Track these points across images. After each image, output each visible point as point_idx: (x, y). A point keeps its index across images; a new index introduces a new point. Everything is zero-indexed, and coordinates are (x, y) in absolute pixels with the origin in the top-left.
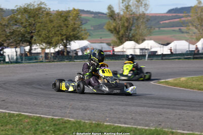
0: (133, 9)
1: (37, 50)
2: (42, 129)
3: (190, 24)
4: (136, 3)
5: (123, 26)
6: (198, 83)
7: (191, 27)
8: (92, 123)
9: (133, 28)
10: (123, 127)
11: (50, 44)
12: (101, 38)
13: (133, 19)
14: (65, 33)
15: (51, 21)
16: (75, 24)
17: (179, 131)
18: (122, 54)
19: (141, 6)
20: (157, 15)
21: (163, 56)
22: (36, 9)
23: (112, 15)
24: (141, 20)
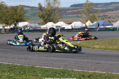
0: (52, 5)
1: (0, 27)
2: (2, 70)
3: (83, 13)
4: (54, 2)
5: (47, 14)
6: (87, 44)
7: (83, 15)
8: (29, 66)
9: (52, 15)
11: (7, 24)
12: (35, 21)
13: (52, 10)
14: (15, 18)
15: (8, 12)
16: (20, 13)
17: (76, 70)
18: (46, 29)
19: (56, 3)
20: (65, 8)
21: (68, 30)
23: (41, 8)
24: (56, 11)
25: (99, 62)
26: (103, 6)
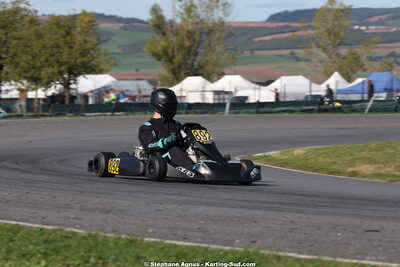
0: (202, 13)
1: (10, 93)
2: (20, 249)
3: (313, 44)
5: (181, 46)
6: (328, 159)
7: (315, 50)
8: (120, 238)
9: (201, 51)
10: (180, 246)
11: (36, 81)
12: (137, 70)
13: (201, 32)
14: (66, 60)
15: (39, 36)
16: (85, 41)
17: (291, 255)
19: (217, 6)
20: (248, 25)
21: (260, 107)
22: (10, 11)
23: (159, 24)
24: (217, 35)
25: (376, 224)
26: (387, 19)
